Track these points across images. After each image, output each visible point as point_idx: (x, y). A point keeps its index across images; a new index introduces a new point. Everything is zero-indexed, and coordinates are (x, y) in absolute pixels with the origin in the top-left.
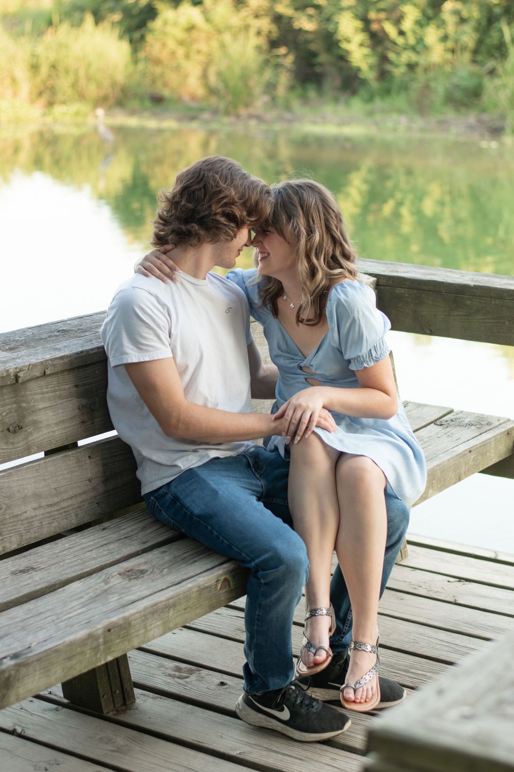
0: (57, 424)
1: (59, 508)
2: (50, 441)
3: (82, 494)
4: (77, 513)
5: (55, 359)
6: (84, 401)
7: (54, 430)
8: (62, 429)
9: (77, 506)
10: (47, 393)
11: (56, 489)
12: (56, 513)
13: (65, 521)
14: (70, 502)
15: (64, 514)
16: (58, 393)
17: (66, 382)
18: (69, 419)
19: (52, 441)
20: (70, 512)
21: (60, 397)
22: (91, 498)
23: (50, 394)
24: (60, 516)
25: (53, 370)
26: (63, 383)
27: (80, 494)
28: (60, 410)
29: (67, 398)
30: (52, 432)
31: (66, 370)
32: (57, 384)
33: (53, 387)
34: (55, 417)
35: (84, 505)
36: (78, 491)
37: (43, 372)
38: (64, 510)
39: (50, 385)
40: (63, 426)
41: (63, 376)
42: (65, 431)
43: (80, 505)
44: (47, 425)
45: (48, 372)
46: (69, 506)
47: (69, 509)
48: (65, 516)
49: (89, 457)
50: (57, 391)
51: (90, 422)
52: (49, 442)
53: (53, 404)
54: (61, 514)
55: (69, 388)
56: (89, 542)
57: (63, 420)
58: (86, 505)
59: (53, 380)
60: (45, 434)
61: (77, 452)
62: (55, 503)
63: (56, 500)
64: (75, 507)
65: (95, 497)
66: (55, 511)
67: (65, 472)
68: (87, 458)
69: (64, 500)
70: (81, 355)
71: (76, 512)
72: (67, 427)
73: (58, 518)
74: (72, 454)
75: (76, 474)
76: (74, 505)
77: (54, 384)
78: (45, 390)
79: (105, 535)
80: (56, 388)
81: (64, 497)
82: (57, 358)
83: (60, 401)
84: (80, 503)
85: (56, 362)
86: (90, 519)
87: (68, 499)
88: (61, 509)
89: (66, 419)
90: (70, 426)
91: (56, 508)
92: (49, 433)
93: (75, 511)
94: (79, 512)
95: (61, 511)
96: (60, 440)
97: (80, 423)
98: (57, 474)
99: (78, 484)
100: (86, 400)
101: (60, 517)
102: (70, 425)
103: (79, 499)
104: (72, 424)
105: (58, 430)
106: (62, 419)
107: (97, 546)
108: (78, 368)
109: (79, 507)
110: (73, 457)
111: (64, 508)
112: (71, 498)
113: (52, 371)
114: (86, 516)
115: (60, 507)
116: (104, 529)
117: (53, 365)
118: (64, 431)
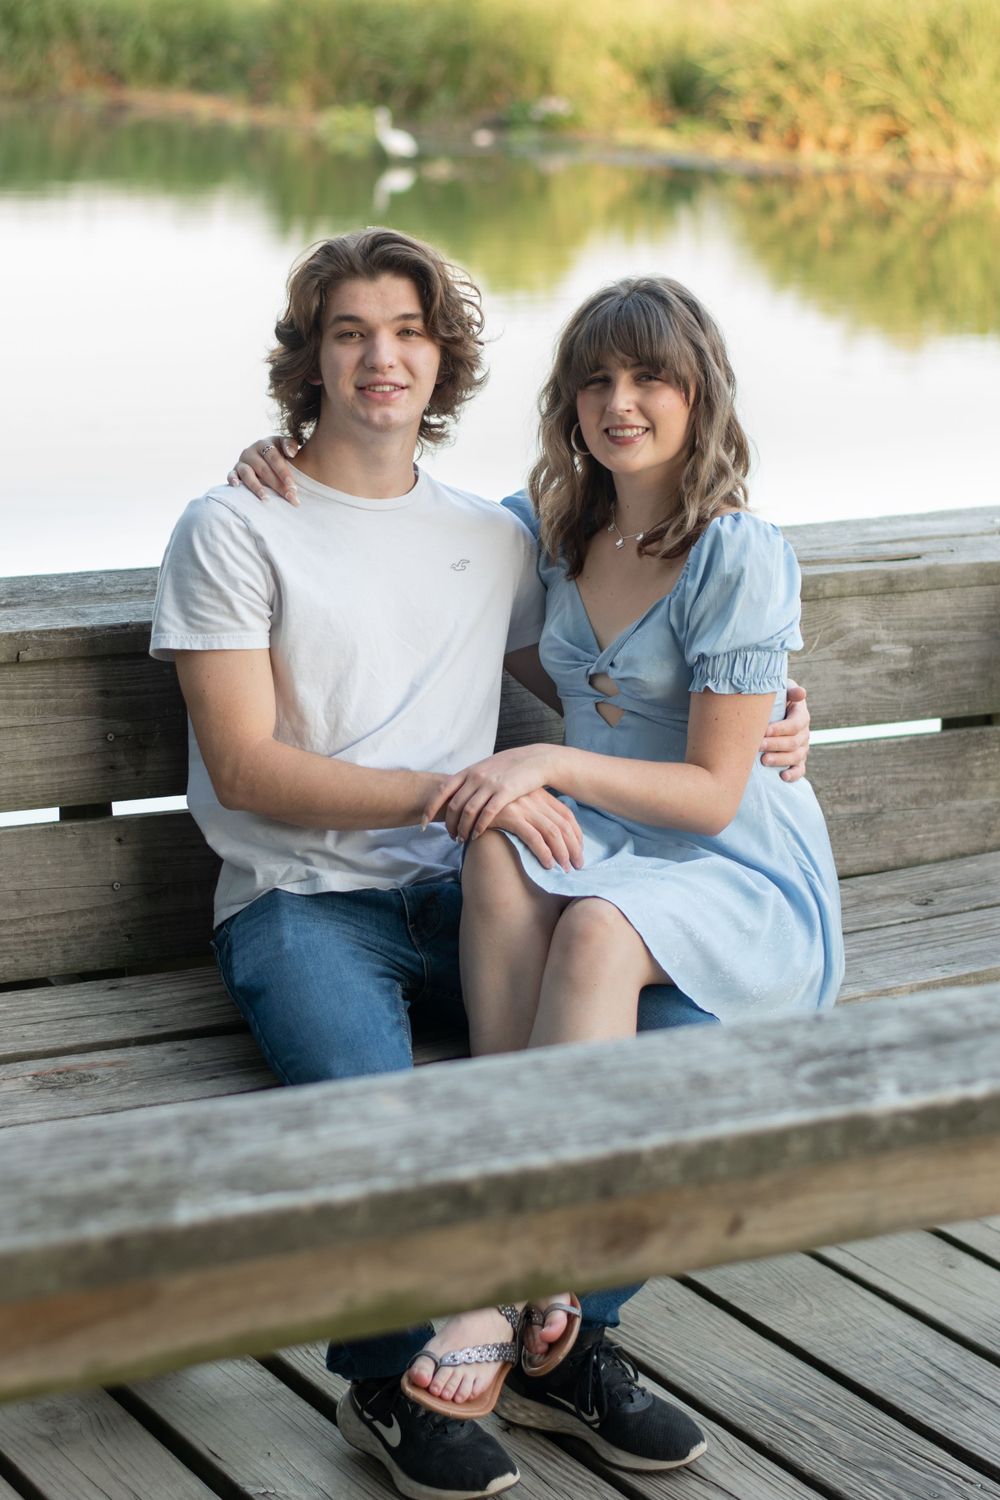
0: (40, 762)
1: (20, 932)
2: (17, 794)
3: (90, 911)
4: (67, 948)
5: (50, 631)
6: (122, 726)
7: (29, 773)
8: (53, 774)
9: (70, 933)
10: (24, 697)
11: (18, 892)
12: (12, 939)
13: (34, 959)
14: (52, 924)
15: (33, 945)
16: (53, 700)
17: (79, 682)
18: (74, 756)
19: (23, 795)
20: (49, 944)
21: (57, 710)
22: (112, 924)
23: (33, 701)
24: (23, 948)
25: (41, 653)
26: (71, 682)
27: (82, 912)
28: (52, 736)
29: (78, 714)
30: (25, 777)
31: (83, 658)
32: (53, 683)
33: (42, 688)
34: (38, 748)
35: (89, 935)
36: (75, 904)
37: (16, 655)
38: (34, 938)
39: (32, 683)
40: (56, 770)
41: (71, 668)
42: (61, 780)
43: (78, 933)
44: (14, 762)
45: (27, 656)
46: (48, 931)
47: (48, 936)
48: (36, 949)
49: (119, 840)
50: (50, 697)
51: (132, 770)
52: (12, 796)
53: (37, 722)
54: (25, 943)
55: (85, 695)
56: (52, 1007)
57: (57, 758)
58: (97, 936)
59: (44, 676)
60: (7, 779)
61: (85, 826)
62: (11, 921)
63: (15, 914)
64: (65, 935)
65: (122, 923)
66: (8, 936)
67: (49, 862)
68: (113, 841)
69: (36, 917)
70: (123, 631)
71: (64, 945)
72: (68, 773)
73: (16, 951)
74: (71, 828)
75: (77, 868)
76: (63, 930)
77: (43, 683)
78: (18, 692)
79: (102, 999)
80: (50, 691)
81: (37, 911)
82: (57, 630)
83: (57, 719)
84: (80, 928)
85: (51, 638)
86: (102, 965)
87: (49, 917)
88: (27, 933)
89: (68, 756)
90: (75, 772)
91: (13, 929)
92: (16, 778)
93: (62, 943)
94: (74, 946)
95: (25, 938)
96: (43, 796)
97: (104, 769)
98: (27, 862)
99: (80, 890)
100: (128, 725)
101: (20, 950)
102: (75, 769)
103: (79, 922)
104: (81, 768)
105: (39, 775)
106: (54, 754)
107: (57, 1017)
108: (115, 656)
109: (74, 937)
110: (74, 833)
111: (36, 933)
112: (57, 916)
113: (38, 655)
114: (90, 958)
115: (24, 930)
116: (112, 988)
117: (42, 645)
118: (56, 780)
